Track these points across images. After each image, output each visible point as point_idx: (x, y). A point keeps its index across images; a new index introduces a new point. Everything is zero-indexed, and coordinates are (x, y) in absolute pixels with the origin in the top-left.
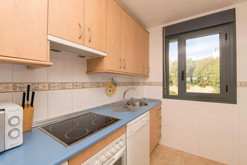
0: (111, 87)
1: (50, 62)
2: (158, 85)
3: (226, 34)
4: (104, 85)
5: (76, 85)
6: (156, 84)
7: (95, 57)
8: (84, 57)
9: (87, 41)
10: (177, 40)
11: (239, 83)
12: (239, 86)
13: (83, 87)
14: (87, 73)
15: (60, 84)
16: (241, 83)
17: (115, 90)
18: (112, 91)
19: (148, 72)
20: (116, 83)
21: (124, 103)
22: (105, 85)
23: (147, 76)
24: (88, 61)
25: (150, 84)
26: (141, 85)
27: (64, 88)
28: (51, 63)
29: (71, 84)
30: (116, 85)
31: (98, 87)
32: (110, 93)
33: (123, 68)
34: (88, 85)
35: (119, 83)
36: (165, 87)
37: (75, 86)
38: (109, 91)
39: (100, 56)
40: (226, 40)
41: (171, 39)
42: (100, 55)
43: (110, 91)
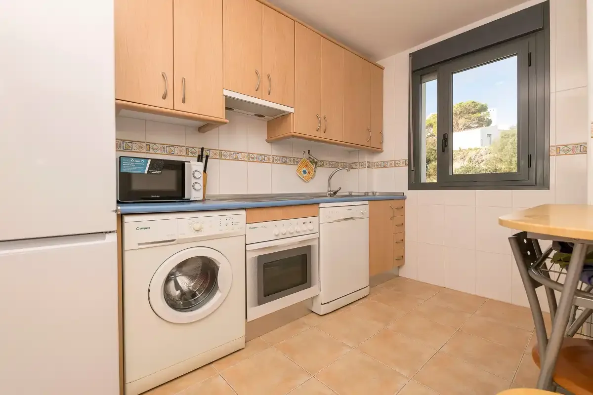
0: (306, 166)
1: (226, 119)
2: (399, 166)
3: (530, 55)
4: (295, 161)
5: (253, 156)
6: (396, 164)
7: (278, 116)
8: (263, 116)
9: (265, 93)
10: (436, 77)
11: (554, 148)
12: (555, 153)
13: (262, 161)
14: (267, 141)
15: (233, 153)
16: (558, 148)
17: (315, 172)
18: (309, 173)
19: (381, 143)
20: (316, 160)
21: (330, 193)
22: (297, 162)
23: (378, 150)
24: (269, 123)
25: (385, 165)
26: (366, 167)
27: (236, 159)
28: (227, 121)
29: (246, 154)
30: (316, 163)
31: (285, 163)
32: (306, 175)
33: (323, 132)
34: (269, 159)
35: (323, 161)
36: (412, 169)
37: (251, 158)
38: (302, 173)
39: (285, 114)
40: (529, 66)
41: (425, 76)
42: (284, 112)
43: (305, 172)
